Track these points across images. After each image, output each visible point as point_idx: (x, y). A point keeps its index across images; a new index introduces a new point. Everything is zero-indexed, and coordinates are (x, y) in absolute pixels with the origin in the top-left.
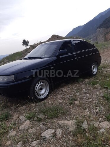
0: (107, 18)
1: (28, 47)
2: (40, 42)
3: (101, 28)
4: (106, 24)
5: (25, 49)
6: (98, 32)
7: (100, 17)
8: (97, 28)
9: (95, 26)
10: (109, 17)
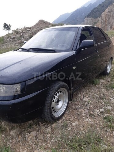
0: (96, 8)
1: (11, 32)
2: (25, 27)
3: (89, 17)
4: (94, 14)
5: (7, 34)
6: (86, 22)
7: (88, 6)
8: (85, 17)
9: (83, 14)
10: (98, 7)
